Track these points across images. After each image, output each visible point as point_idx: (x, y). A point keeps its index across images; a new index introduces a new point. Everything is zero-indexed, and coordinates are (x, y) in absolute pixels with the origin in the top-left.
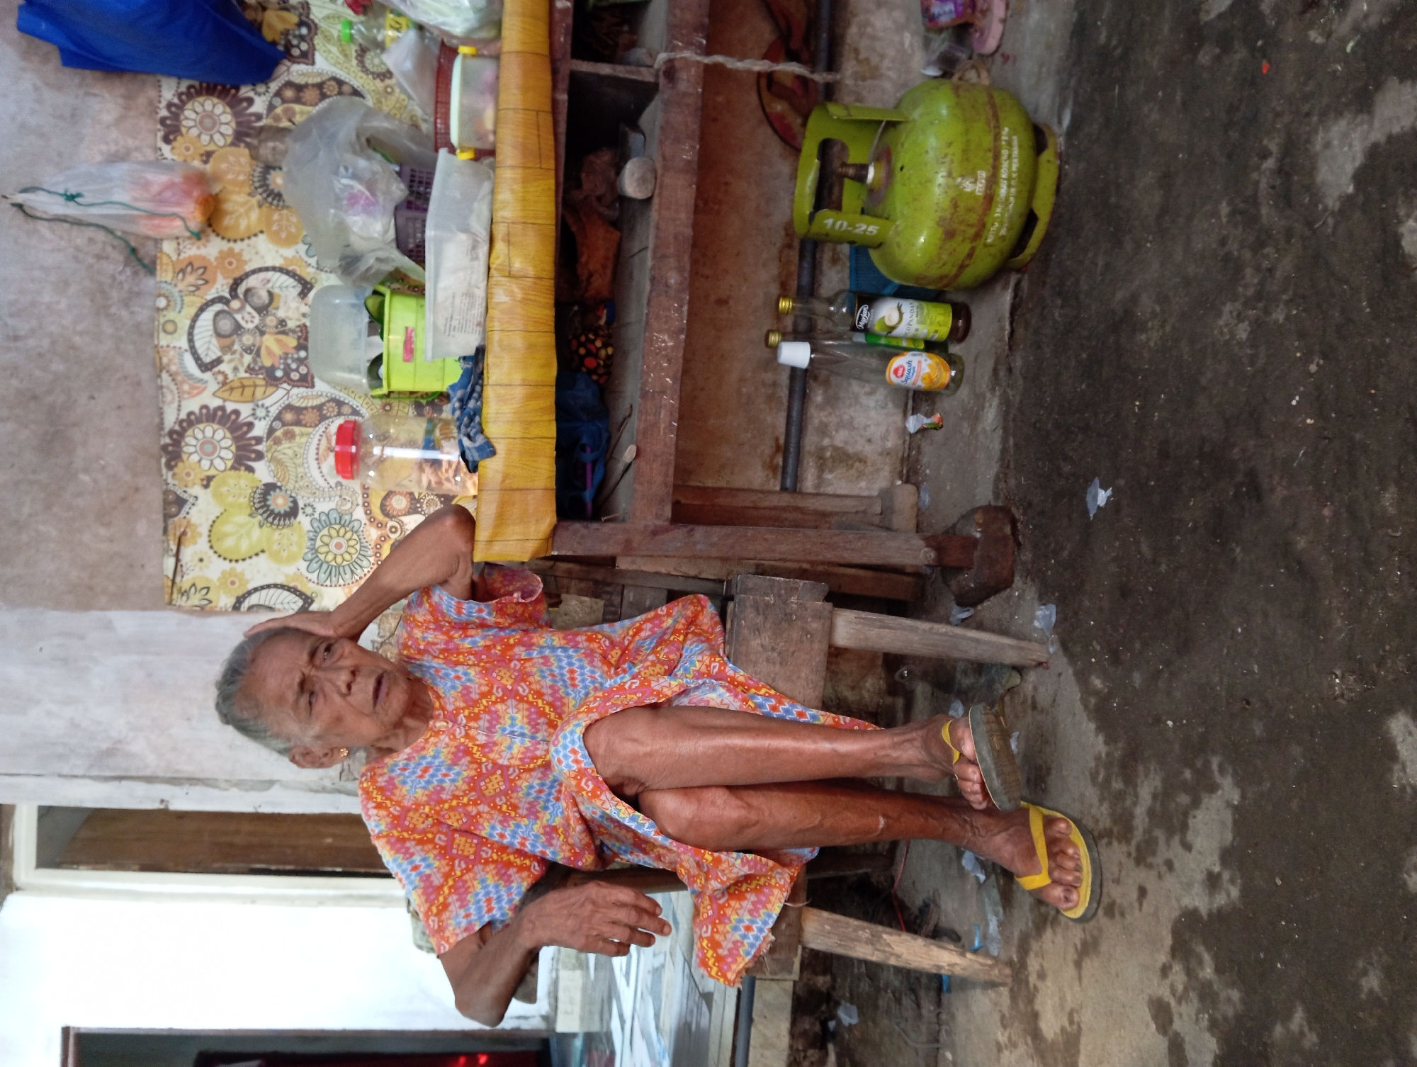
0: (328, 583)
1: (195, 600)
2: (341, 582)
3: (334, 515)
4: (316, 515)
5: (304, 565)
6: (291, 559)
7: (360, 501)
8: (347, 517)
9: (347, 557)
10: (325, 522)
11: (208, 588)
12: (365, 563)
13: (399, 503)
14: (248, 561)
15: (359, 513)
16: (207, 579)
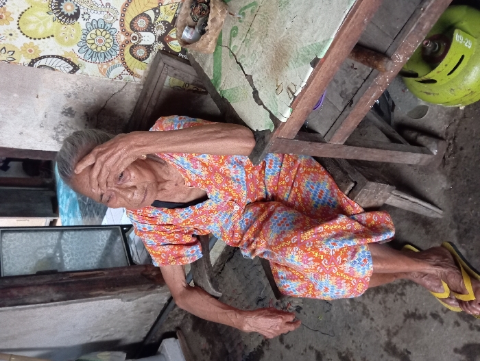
0: (90, 60)
1: (4, 57)
2: (98, 61)
3: (101, 23)
4: (90, 21)
5: (76, 48)
6: (70, 43)
7: (119, 19)
8: (109, 26)
9: (104, 48)
10: (95, 26)
11: (14, 52)
12: (114, 53)
13: (142, 23)
14: (42, 39)
15: (117, 25)
16: (13, 46)
